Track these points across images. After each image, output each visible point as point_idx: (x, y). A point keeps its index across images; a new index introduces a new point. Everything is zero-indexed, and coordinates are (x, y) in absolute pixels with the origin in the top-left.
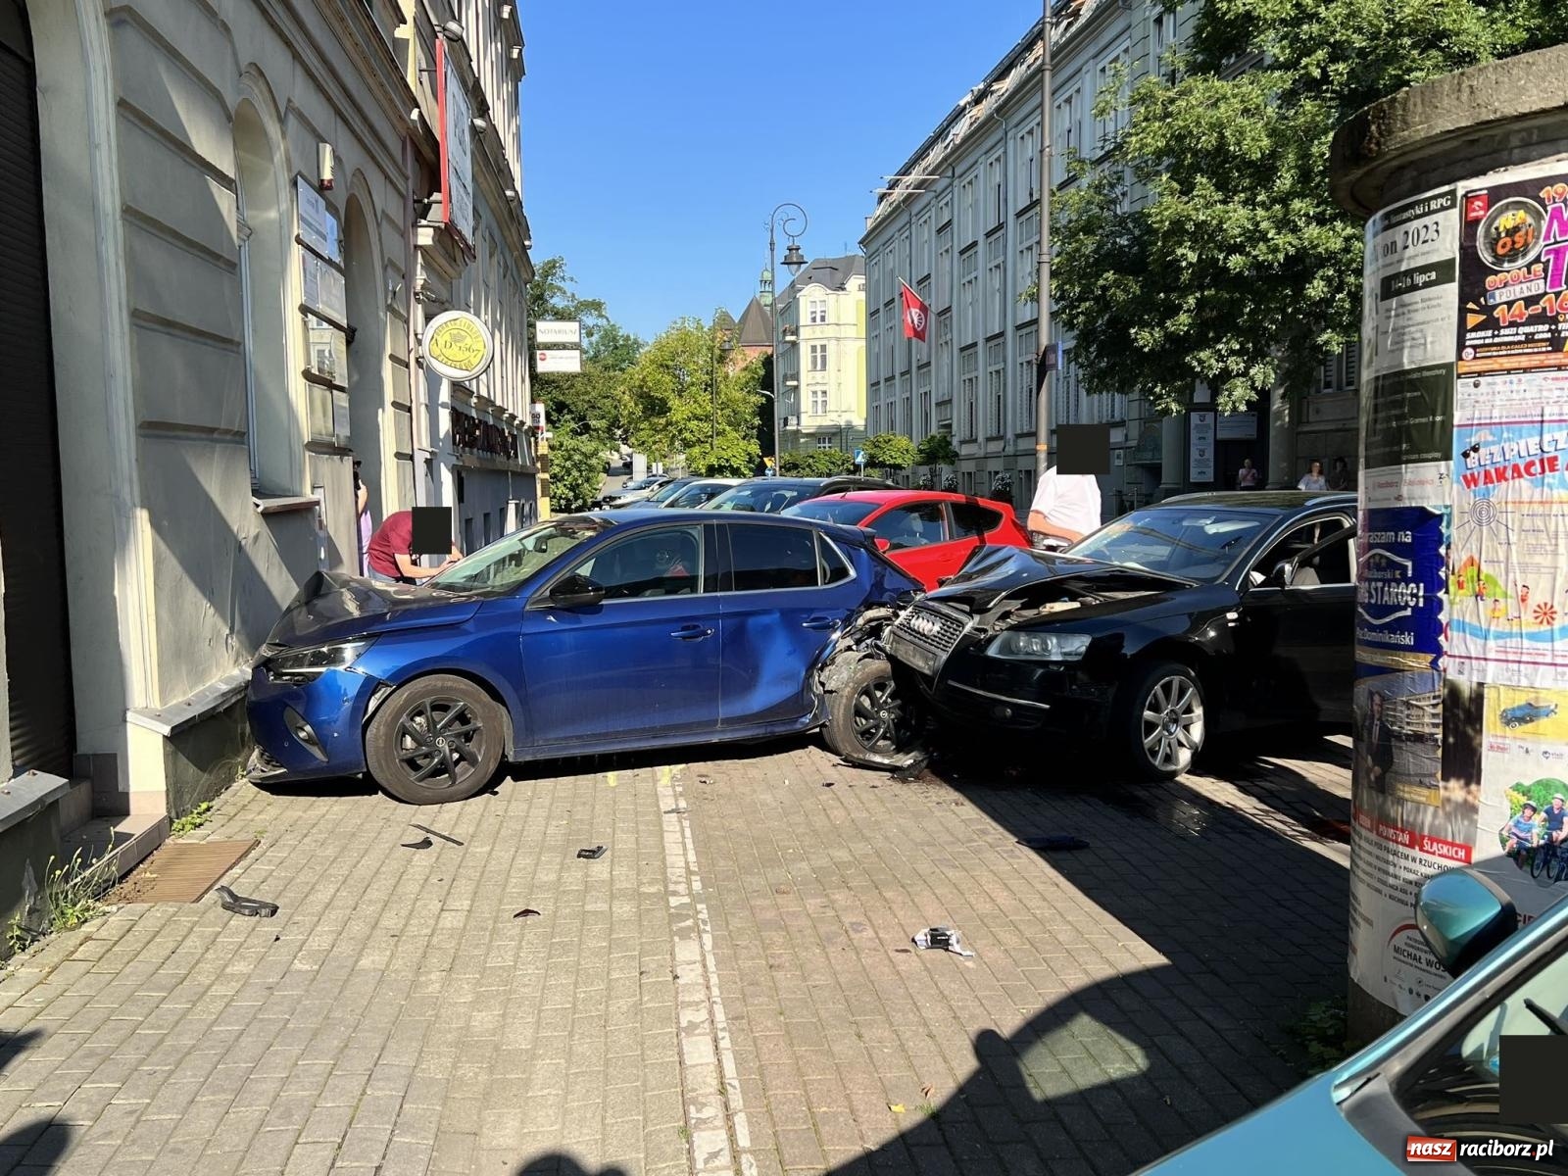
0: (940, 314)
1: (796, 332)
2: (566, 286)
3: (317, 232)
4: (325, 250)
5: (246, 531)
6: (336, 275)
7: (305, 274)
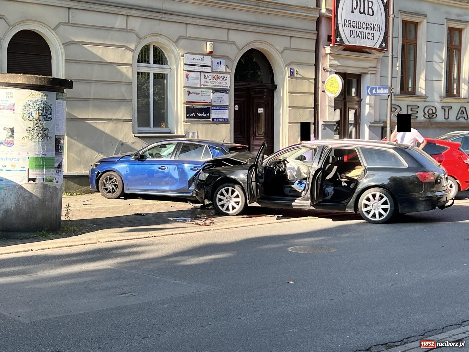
3: (201, 66)
4: (209, 70)
5: (127, 141)
6: (221, 75)
7: (188, 78)
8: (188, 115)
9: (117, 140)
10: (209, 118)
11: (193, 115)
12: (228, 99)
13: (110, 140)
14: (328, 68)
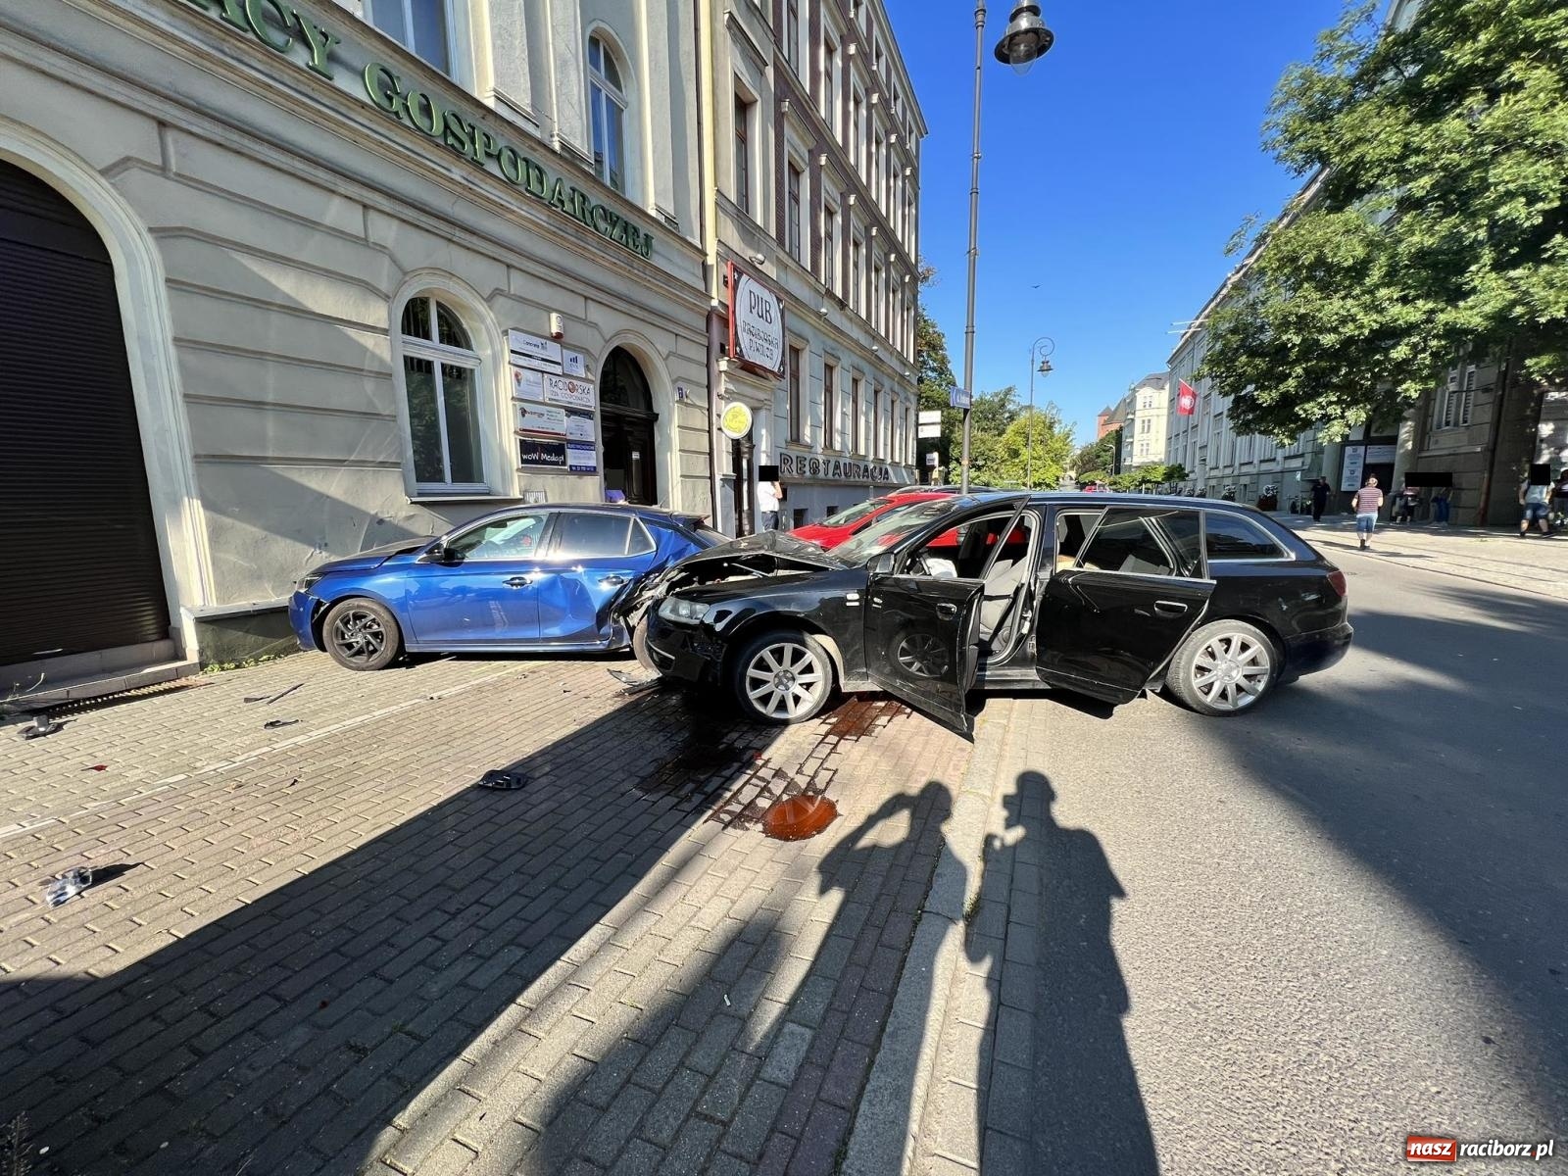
0: (1206, 397)
1: (1134, 414)
2: (1016, 399)
3: (543, 360)
4: (558, 370)
5: (392, 513)
6: (579, 383)
7: (519, 381)
8: (525, 457)
9: (366, 514)
10: (564, 463)
11: (535, 456)
12: (592, 430)
13: (345, 515)
14: (723, 392)
